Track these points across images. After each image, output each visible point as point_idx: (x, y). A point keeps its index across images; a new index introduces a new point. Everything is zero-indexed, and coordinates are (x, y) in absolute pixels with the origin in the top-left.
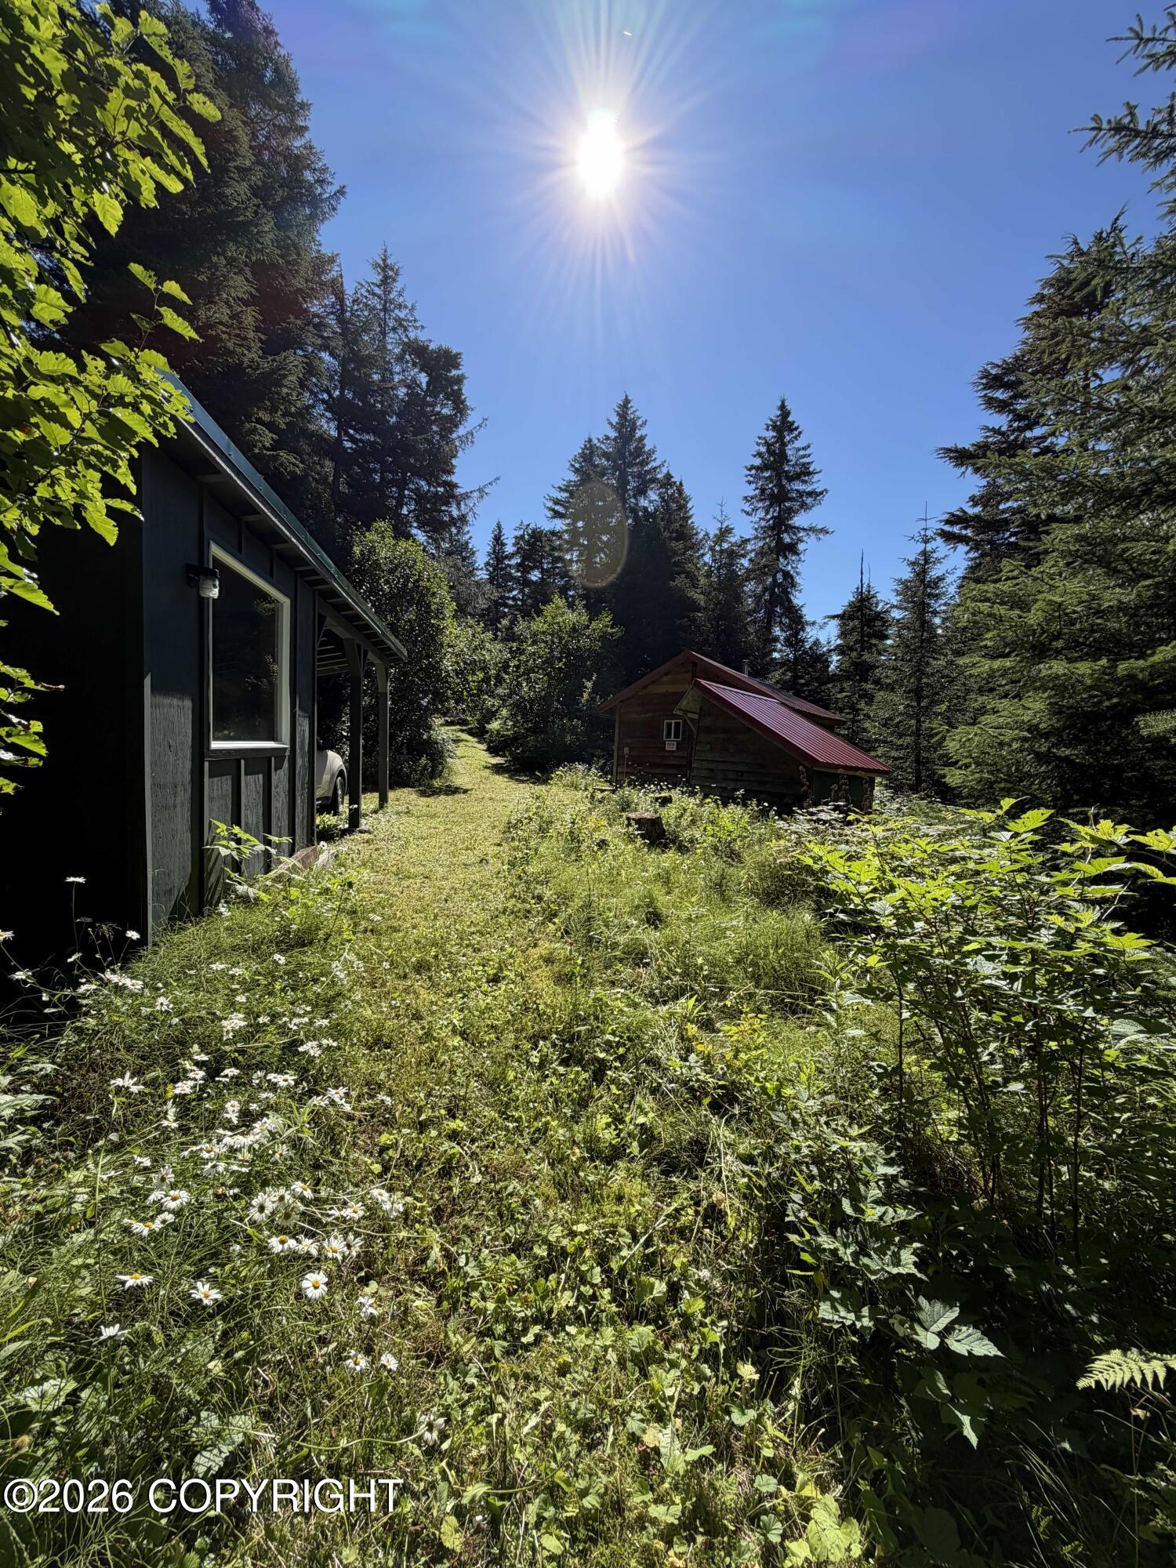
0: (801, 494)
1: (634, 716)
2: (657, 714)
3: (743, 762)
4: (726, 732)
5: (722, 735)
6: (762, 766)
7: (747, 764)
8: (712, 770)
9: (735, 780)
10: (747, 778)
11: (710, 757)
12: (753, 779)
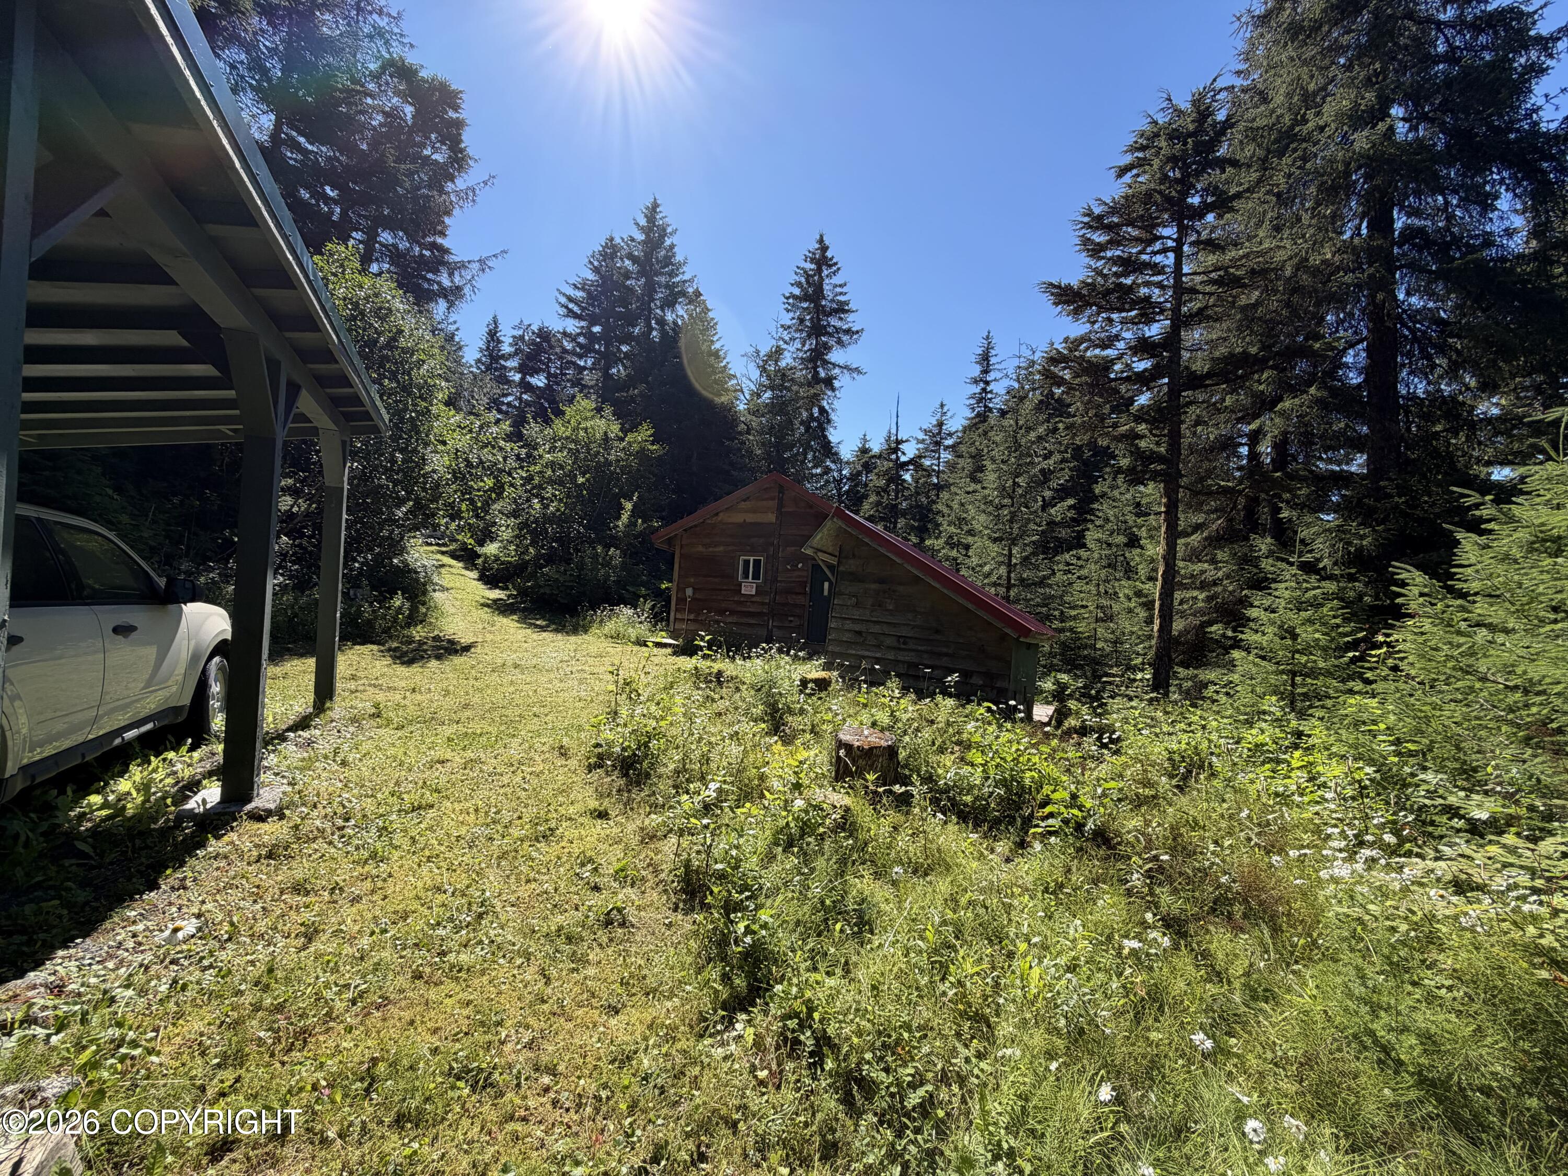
0: (838, 330)
1: (700, 549)
2: (730, 548)
3: (908, 625)
4: (881, 581)
5: (874, 586)
6: (937, 632)
7: (914, 627)
8: (859, 633)
9: (894, 648)
10: (914, 647)
11: (856, 614)
12: (923, 648)
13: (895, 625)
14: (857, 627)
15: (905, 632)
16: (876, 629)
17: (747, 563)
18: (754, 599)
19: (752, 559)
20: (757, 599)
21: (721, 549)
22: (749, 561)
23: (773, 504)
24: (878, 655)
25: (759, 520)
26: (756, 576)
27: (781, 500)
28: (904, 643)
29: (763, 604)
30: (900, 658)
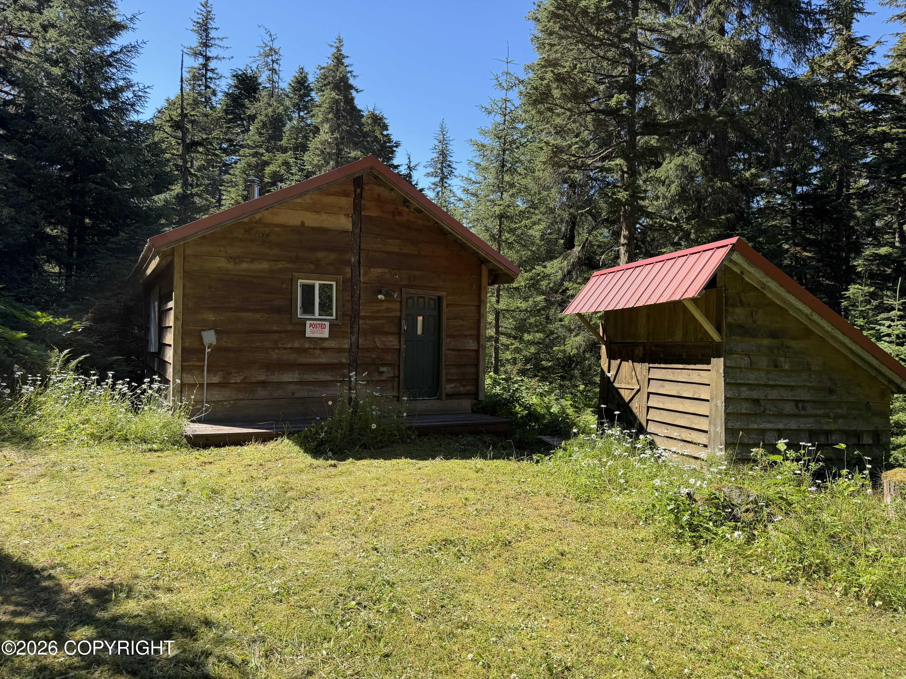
1: (223, 263)
2: (281, 265)
3: (803, 387)
4: (773, 335)
5: (766, 342)
6: (831, 391)
7: (810, 388)
8: (756, 401)
9: (795, 416)
10: (814, 412)
11: (752, 377)
12: (820, 412)
13: (792, 388)
14: (755, 394)
15: (804, 395)
16: (773, 394)
17: (308, 290)
18: (326, 345)
19: (317, 284)
20: (333, 344)
21: (265, 265)
22: (312, 288)
23: (347, 202)
24: (781, 426)
25: (326, 225)
26: (325, 308)
27: (358, 198)
28: (804, 409)
29: (340, 350)
30: (802, 426)
